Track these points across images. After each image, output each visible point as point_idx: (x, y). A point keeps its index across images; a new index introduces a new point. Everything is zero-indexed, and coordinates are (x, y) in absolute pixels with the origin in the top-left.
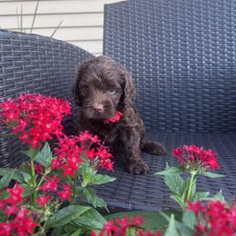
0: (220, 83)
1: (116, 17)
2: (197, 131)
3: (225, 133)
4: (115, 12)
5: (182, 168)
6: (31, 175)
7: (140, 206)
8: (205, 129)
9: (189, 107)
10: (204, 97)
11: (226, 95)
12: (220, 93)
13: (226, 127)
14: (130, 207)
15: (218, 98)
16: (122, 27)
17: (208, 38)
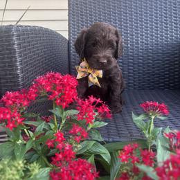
0: (150, 56)
1: (78, 7)
2: (135, 88)
3: (153, 89)
4: (77, 4)
5: (147, 115)
6: (54, 124)
7: (117, 139)
8: (139, 87)
9: (129, 73)
10: (139, 66)
11: (153, 65)
12: (149, 63)
13: (153, 86)
14: (111, 140)
15: (149, 66)
16: (82, 15)
17: (142, 25)
